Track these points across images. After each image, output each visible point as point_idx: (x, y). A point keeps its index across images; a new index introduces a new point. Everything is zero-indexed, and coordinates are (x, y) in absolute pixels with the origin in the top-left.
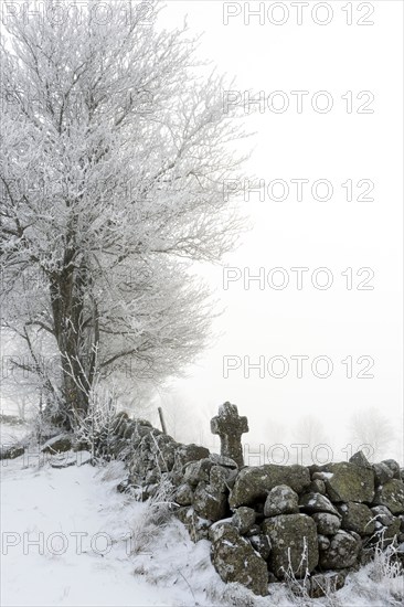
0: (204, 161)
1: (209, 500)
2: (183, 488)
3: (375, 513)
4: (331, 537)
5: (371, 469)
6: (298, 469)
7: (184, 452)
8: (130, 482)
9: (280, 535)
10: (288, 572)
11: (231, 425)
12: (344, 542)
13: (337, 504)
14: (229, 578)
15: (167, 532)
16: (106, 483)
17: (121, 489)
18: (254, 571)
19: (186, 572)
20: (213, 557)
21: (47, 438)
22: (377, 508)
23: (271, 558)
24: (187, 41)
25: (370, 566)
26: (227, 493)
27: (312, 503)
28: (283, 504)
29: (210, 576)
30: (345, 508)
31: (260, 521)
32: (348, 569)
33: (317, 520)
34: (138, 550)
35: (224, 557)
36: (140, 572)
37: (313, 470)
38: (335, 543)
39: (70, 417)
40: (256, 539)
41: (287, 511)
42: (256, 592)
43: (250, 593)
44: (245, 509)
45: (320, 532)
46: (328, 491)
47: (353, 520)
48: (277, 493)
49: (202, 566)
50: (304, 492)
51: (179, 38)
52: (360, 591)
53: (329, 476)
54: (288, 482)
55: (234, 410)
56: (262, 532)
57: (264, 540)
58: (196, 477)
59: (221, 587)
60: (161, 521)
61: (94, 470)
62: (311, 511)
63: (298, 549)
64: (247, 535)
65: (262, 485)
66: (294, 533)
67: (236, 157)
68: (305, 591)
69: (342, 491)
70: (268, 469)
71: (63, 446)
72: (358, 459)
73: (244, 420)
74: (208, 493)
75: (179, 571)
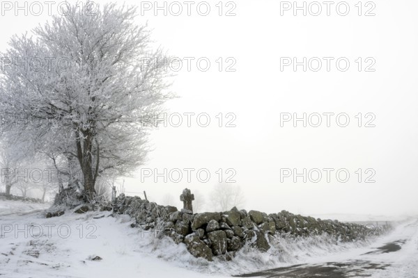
0: (154, 85)
1: (183, 227)
2: (168, 223)
3: (243, 230)
4: (231, 238)
5: (239, 213)
6: (216, 214)
7: (167, 209)
8: (137, 222)
9: (215, 238)
10: (219, 252)
11: (188, 198)
12: (235, 240)
13: (231, 226)
14: (198, 256)
15: (163, 241)
16: (123, 224)
17: (133, 226)
18: (207, 252)
19: (178, 255)
20: (188, 249)
21: (75, 206)
22: (243, 227)
23: (212, 246)
24: (146, 31)
25: (243, 249)
26: (190, 224)
27: (223, 226)
28: (215, 227)
29: (188, 256)
30: (233, 228)
31: (206, 234)
32: (236, 250)
33: (226, 233)
34: (155, 249)
35: (195, 248)
36: (160, 257)
37: (221, 213)
38: (232, 241)
39: (87, 196)
40: (206, 240)
41: (216, 229)
42: (209, 260)
43: (207, 260)
44: (201, 230)
45: (227, 237)
46: (227, 221)
47: (237, 232)
48: (212, 223)
49: (184, 252)
50: (220, 221)
51: (143, 30)
52: (242, 258)
53: (227, 216)
54: (214, 218)
55: (189, 191)
56: (207, 238)
57: (208, 241)
58: (176, 218)
59: (195, 260)
60: (160, 237)
61: (114, 219)
62: (224, 229)
63: (222, 244)
64: (202, 239)
65: (206, 220)
66: (220, 237)
67: (167, 84)
68: (225, 258)
69: (232, 221)
70: (207, 214)
71: (85, 209)
72: (235, 209)
73: (193, 195)
74: (181, 224)
75: (175, 255)
